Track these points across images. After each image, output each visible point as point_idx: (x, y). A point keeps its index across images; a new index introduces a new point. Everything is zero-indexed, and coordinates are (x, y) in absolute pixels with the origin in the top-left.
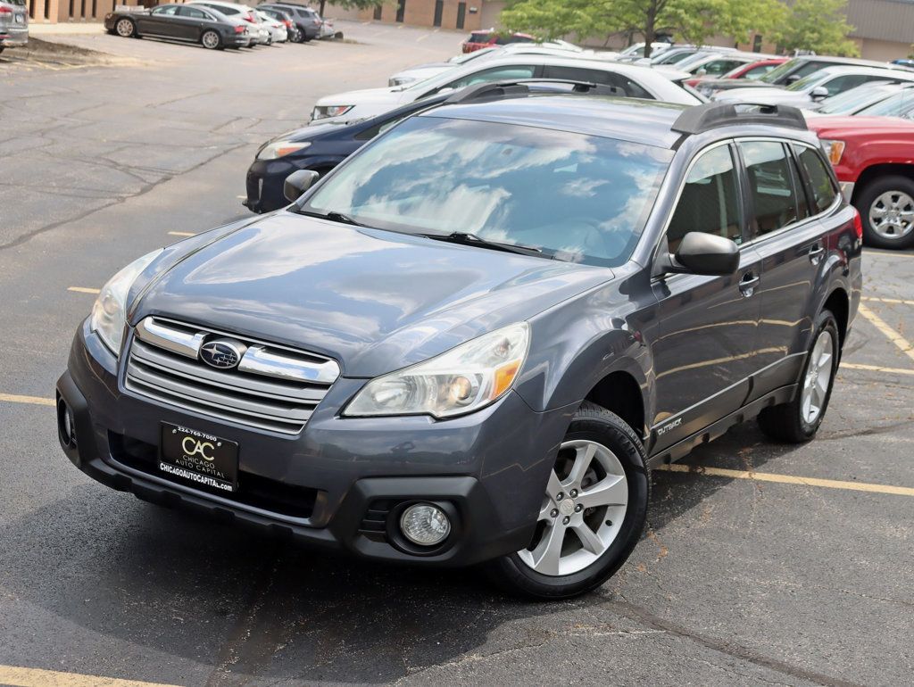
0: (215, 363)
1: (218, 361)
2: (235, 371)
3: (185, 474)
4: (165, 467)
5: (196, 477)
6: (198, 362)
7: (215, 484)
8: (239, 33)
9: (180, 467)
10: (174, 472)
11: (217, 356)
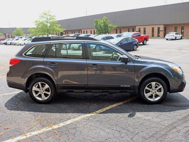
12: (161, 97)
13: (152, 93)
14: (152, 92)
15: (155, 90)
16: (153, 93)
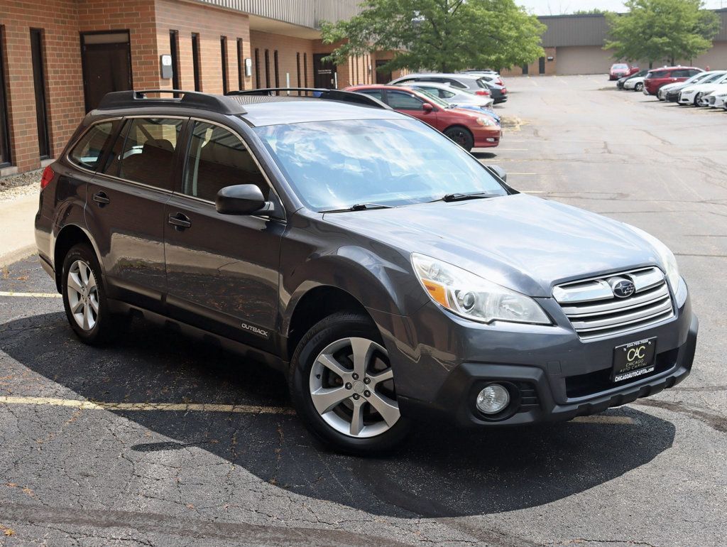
0: (624, 295)
1: (626, 292)
2: (635, 295)
3: (629, 376)
4: (618, 379)
5: (636, 374)
6: (615, 299)
7: (646, 372)
8: (503, 94)
9: (627, 372)
10: (623, 378)
11: (624, 289)
12: (392, 424)
13: (349, 393)
14: (349, 387)
15: (366, 381)
16: (356, 396)
